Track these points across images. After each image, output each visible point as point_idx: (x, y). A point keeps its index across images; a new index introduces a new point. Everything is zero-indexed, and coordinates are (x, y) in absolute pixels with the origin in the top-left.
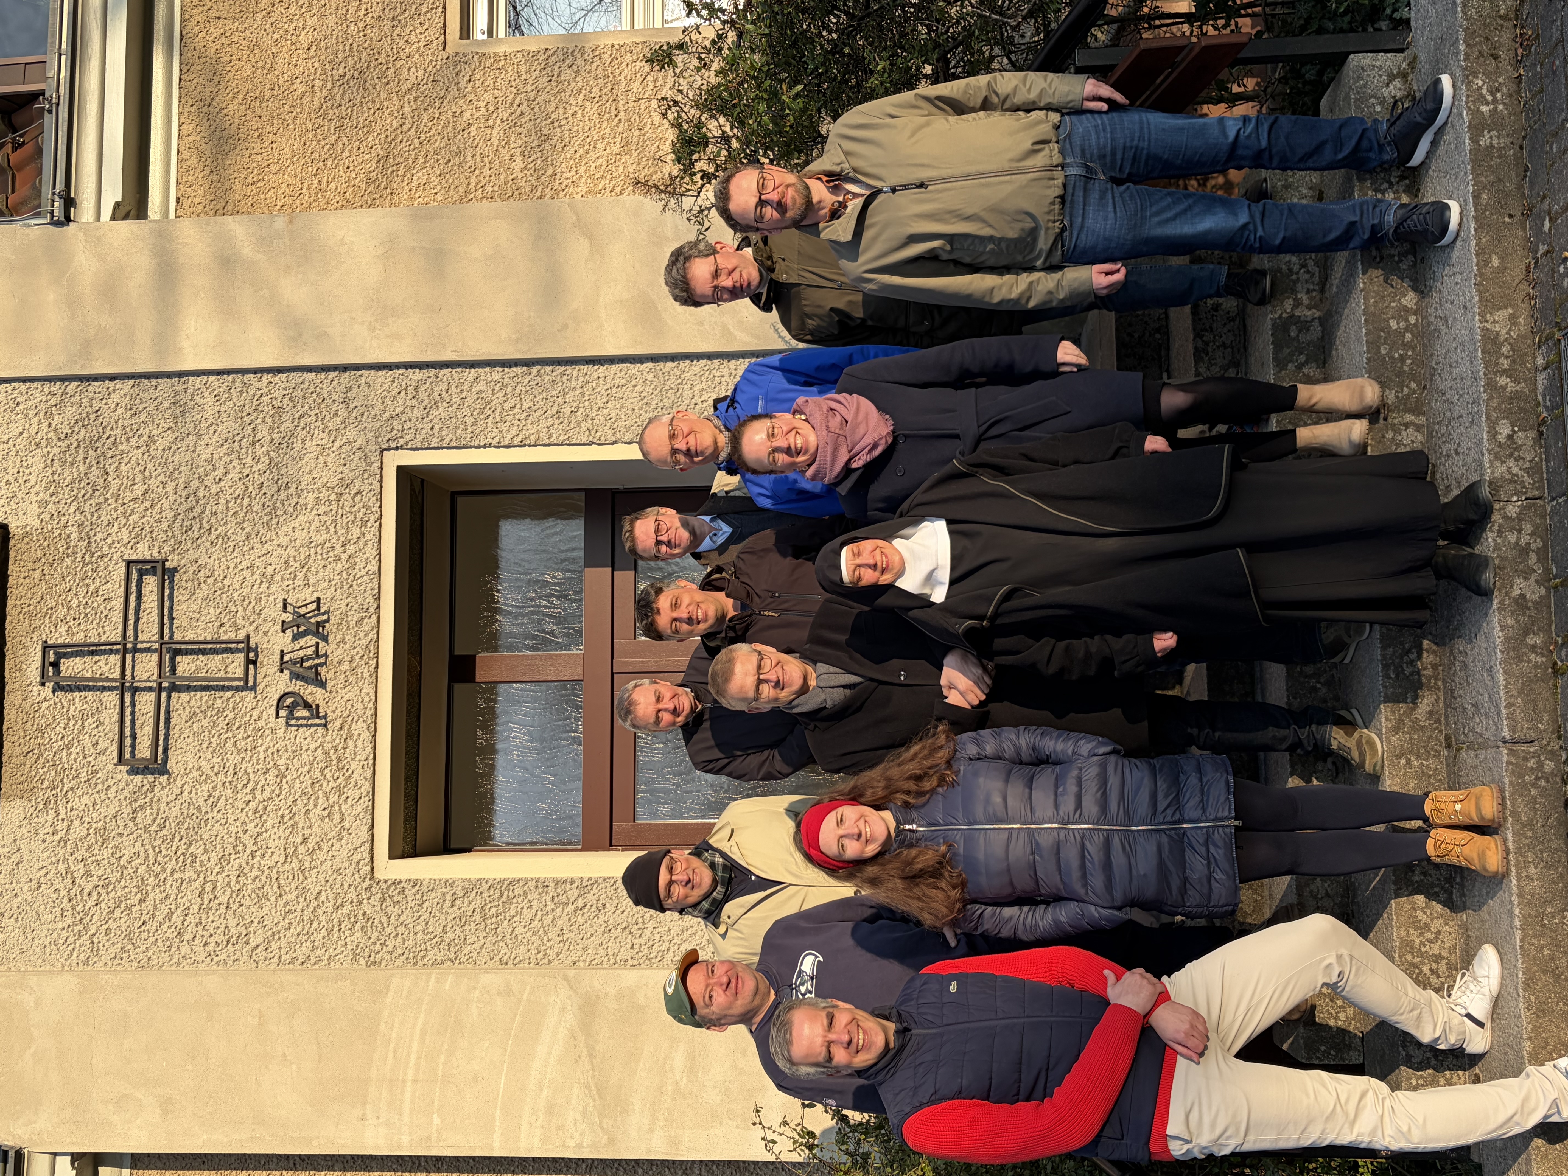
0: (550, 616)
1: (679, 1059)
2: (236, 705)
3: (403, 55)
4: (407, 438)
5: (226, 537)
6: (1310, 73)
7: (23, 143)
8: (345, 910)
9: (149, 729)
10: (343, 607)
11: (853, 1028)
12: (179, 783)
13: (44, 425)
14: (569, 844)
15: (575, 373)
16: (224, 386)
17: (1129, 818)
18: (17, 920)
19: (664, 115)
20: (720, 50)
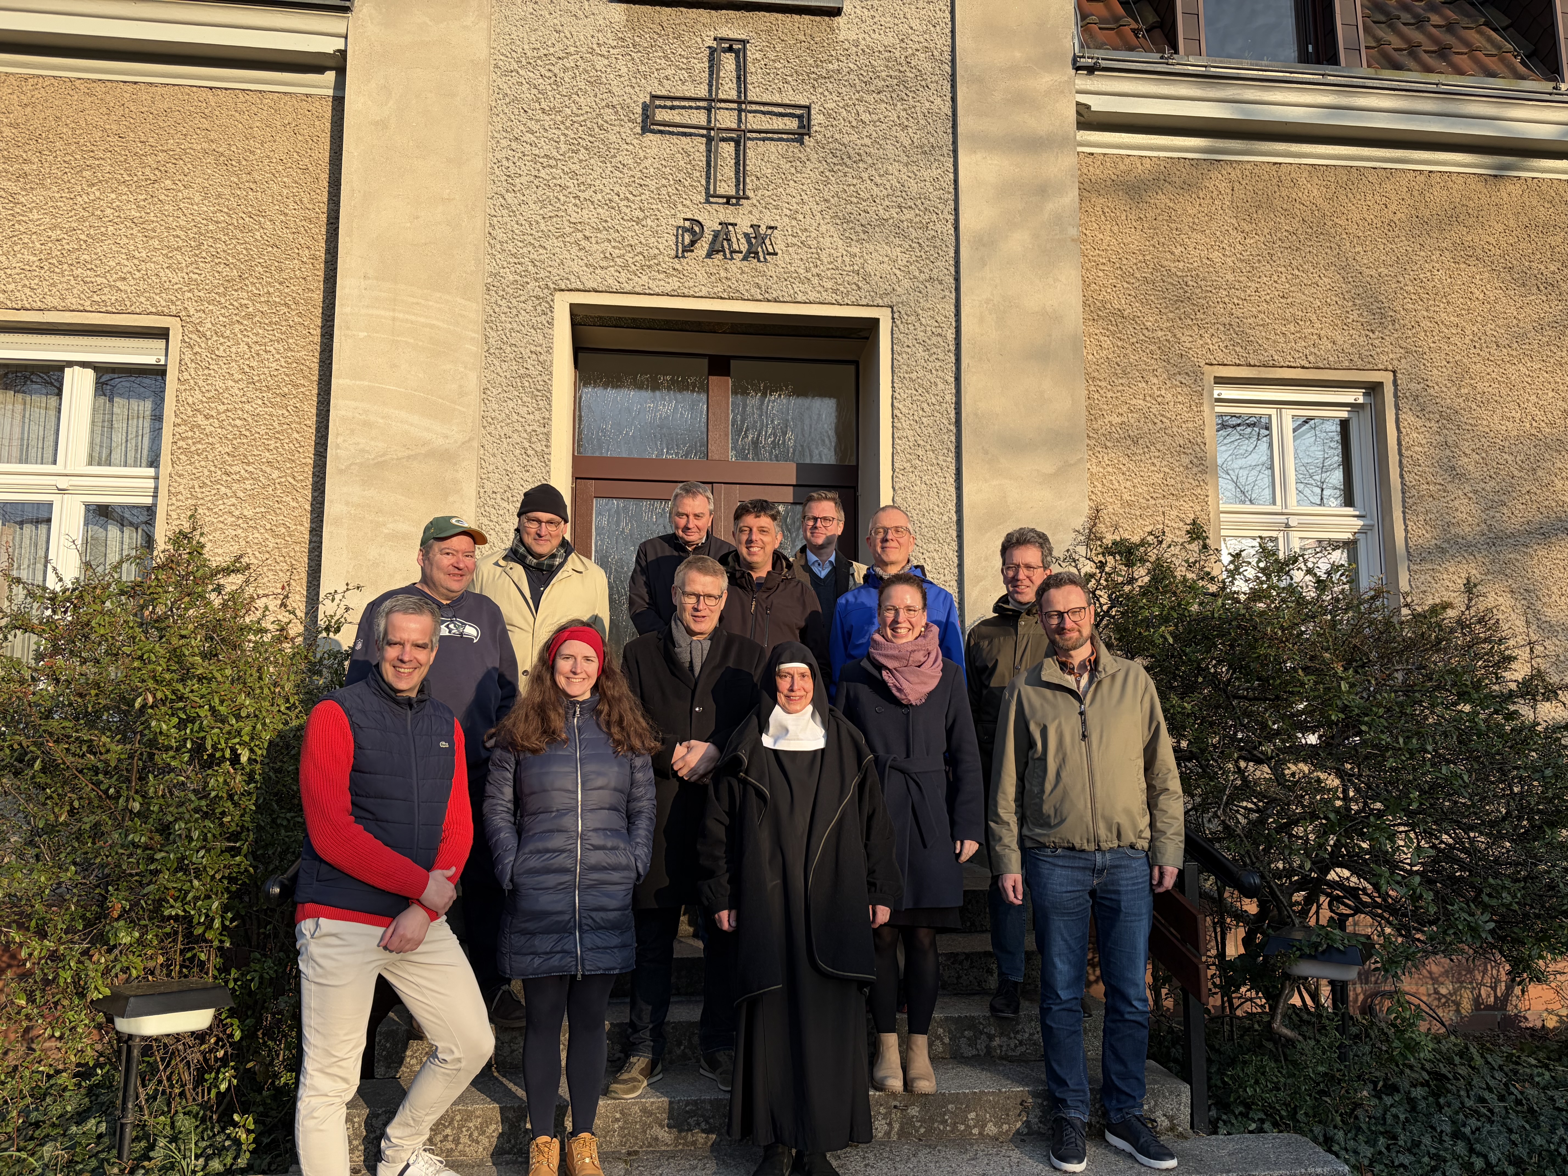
0: (759, 435)
1: (403, 527)
2: (695, 187)
3: (1202, 331)
4: (901, 327)
5: (827, 183)
6: (1176, 1052)
7: (1138, 37)
8: (530, 268)
9: (678, 119)
10: (769, 273)
11: (414, 664)
12: (635, 142)
13: (917, 46)
14: (579, 446)
15: (949, 459)
16: (945, 185)
17: (585, 889)
18: (531, 14)
19: (1150, 533)
20: (1202, 579)
